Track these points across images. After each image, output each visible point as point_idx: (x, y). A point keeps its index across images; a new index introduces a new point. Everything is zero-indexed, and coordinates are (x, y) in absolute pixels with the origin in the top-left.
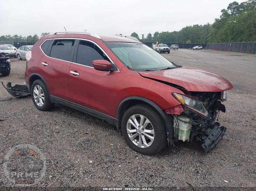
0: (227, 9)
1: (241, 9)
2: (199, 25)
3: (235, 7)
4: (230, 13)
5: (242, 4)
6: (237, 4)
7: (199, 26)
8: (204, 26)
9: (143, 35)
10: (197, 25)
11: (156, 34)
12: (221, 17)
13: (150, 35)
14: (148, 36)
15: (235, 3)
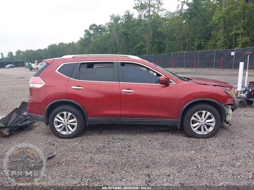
0: (89, 30)
1: (99, 30)
2: (65, 43)
3: (95, 29)
4: (92, 33)
5: (99, 26)
6: (96, 26)
7: (64, 45)
8: (69, 44)
9: (2, 54)
10: (62, 43)
11: (18, 52)
12: (84, 36)
13: (11, 54)
14: (9, 55)
15: (94, 25)
